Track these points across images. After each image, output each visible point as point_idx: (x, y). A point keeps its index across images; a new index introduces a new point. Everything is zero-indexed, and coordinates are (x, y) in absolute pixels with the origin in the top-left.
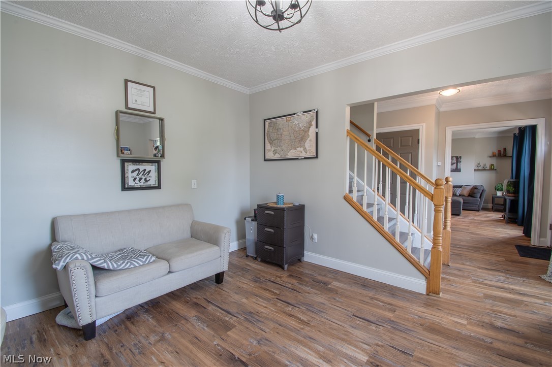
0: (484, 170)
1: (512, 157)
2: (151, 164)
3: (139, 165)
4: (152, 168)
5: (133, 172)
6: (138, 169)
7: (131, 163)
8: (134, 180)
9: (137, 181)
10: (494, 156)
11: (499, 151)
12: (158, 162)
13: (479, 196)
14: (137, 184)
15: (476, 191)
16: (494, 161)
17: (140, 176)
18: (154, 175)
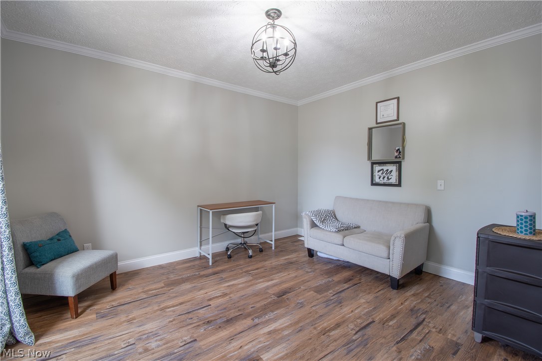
2: (392, 165)
3: (383, 166)
4: (393, 168)
5: (379, 171)
6: (383, 170)
7: (377, 165)
8: (380, 178)
9: (381, 179)
12: (399, 163)
14: (382, 181)
17: (384, 174)
18: (394, 174)
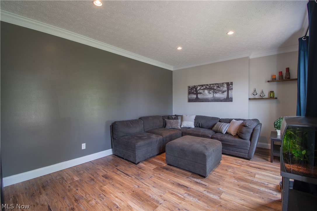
0: (261, 98)
1: (298, 80)
10: (273, 80)
11: (281, 73)
13: (248, 137)
15: (244, 129)
16: (274, 87)
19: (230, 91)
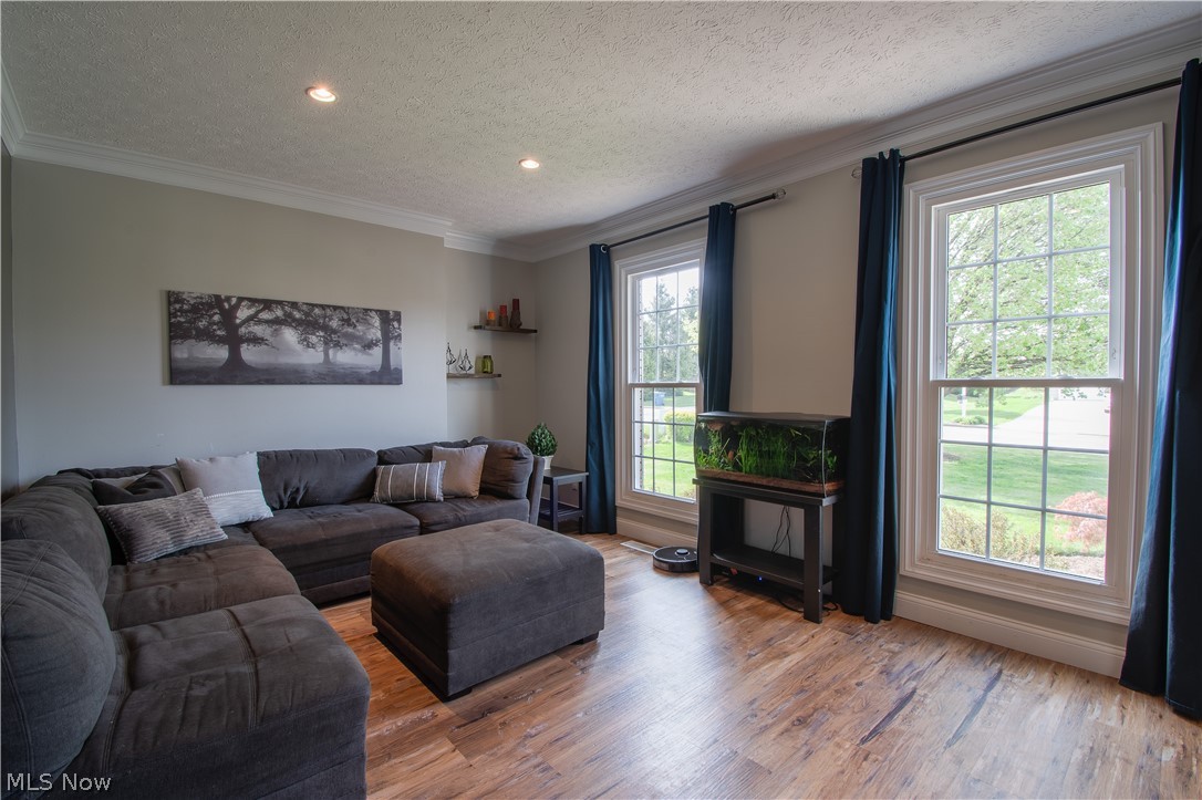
0: (464, 375)
10: (486, 324)
11: (503, 308)
16: (490, 345)
19: (392, 343)
